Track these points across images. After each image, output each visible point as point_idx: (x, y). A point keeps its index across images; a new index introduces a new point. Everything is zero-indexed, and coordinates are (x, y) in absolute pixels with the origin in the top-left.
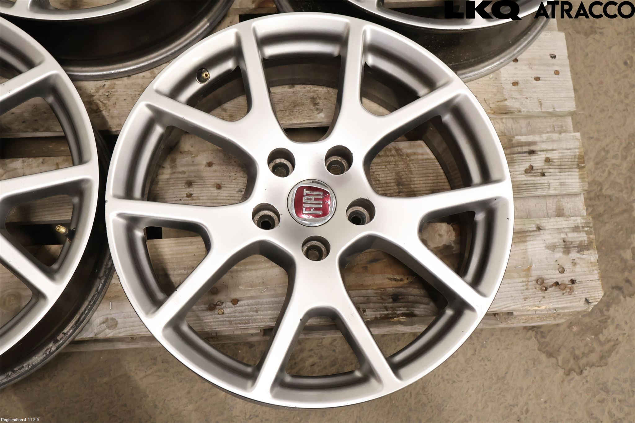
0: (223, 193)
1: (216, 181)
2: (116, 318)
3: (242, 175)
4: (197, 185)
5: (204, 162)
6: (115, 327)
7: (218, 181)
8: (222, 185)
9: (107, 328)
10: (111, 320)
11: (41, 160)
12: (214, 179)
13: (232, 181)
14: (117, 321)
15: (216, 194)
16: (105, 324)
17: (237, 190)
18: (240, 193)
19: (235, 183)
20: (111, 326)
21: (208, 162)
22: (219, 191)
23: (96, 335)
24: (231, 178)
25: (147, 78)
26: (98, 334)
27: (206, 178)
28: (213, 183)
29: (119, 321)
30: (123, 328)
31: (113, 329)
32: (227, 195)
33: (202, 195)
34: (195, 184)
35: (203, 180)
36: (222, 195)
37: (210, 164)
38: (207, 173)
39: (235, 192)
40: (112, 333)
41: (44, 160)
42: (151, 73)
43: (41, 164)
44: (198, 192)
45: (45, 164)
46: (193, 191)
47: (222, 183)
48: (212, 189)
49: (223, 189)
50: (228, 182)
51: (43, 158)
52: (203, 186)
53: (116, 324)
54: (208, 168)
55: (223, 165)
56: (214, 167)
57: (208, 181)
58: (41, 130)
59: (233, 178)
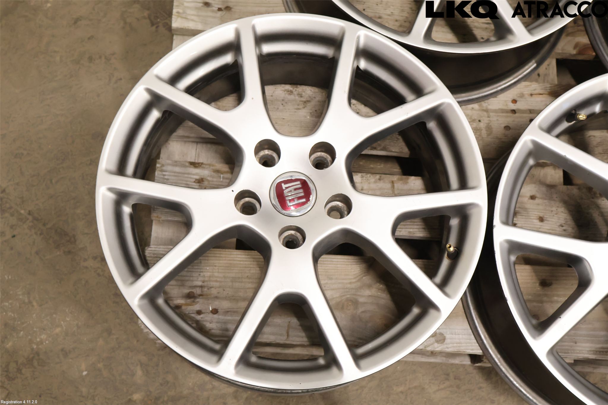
0: (545, 226)
1: (539, 213)
2: (443, 333)
3: (563, 211)
4: (521, 215)
5: (529, 194)
6: (443, 342)
7: (541, 215)
8: (544, 219)
9: (436, 342)
10: (439, 334)
11: (378, 176)
12: (537, 212)
13: (554, 216)
14: (445, 337)
15: (539, 227)
16: (434, 338)
17: (559, 224)
18: (561, 227)
19: (556, 218)
20: (440, 341)
21: (532, 195)
22: (541, 224)
23: (425, 347)
24: (553, 212)
25: (475, 110)
26: (428, 347)
27: (529, 210)
28: (536, 215)
29: (448, 336)
30: (451, 343)
31: (441, 344)
32: (549, 228)
33: (526, 225)
34: (519, 214)
35: (526, 211)
36: (544, 227)
37: (533, 198)
38: (530, 205)
39: (557, 226)
40: (441, 347)
41: (380, 177)
42: (480, 106)
43: (378, 181)
44: (522, 222)
45: (382, 181)
46: (518, 221)
47: (545, 216)
48: (535, 221)
49: (545, 222)
50: (550, 216)
51: (380, 175)
52: (527, 217)
53: (444, 339)
54: (531, 201)
55: (545, 199)
56: (537, 201)
57: (531, 213)
58: (379, 149)
59: (555, 213)
